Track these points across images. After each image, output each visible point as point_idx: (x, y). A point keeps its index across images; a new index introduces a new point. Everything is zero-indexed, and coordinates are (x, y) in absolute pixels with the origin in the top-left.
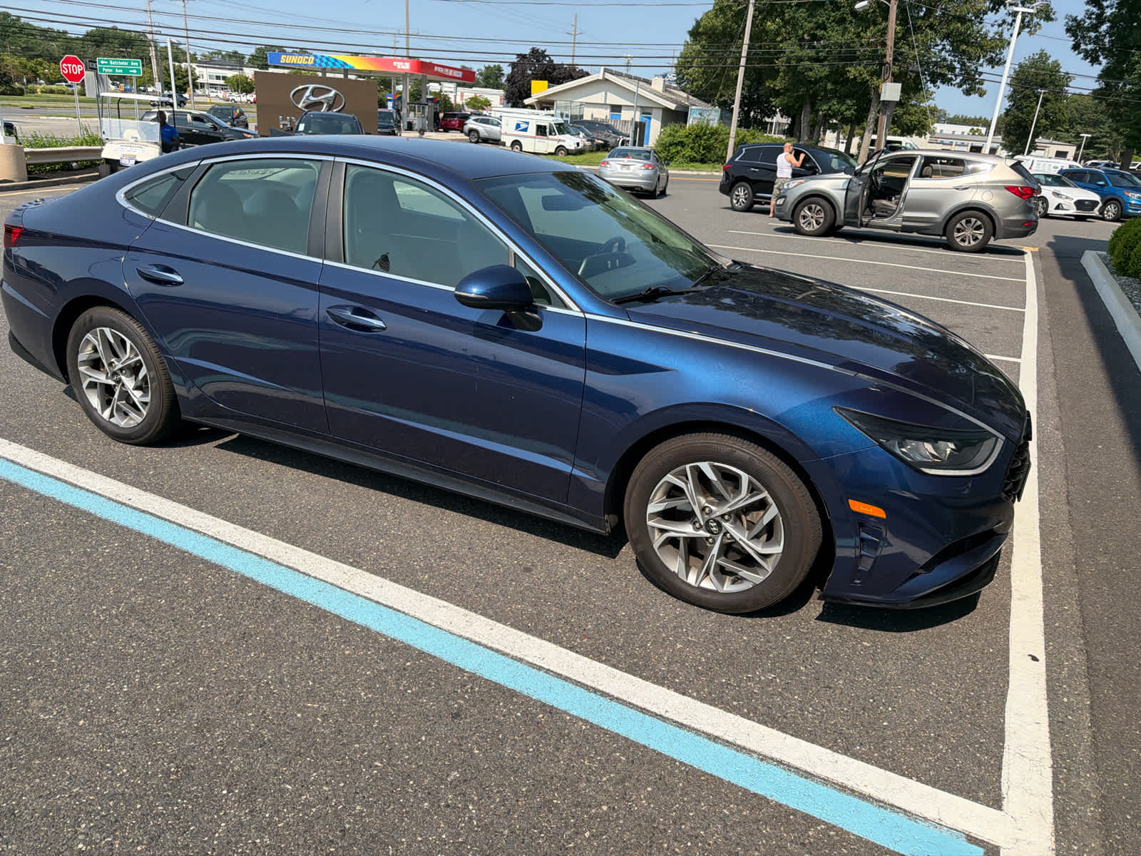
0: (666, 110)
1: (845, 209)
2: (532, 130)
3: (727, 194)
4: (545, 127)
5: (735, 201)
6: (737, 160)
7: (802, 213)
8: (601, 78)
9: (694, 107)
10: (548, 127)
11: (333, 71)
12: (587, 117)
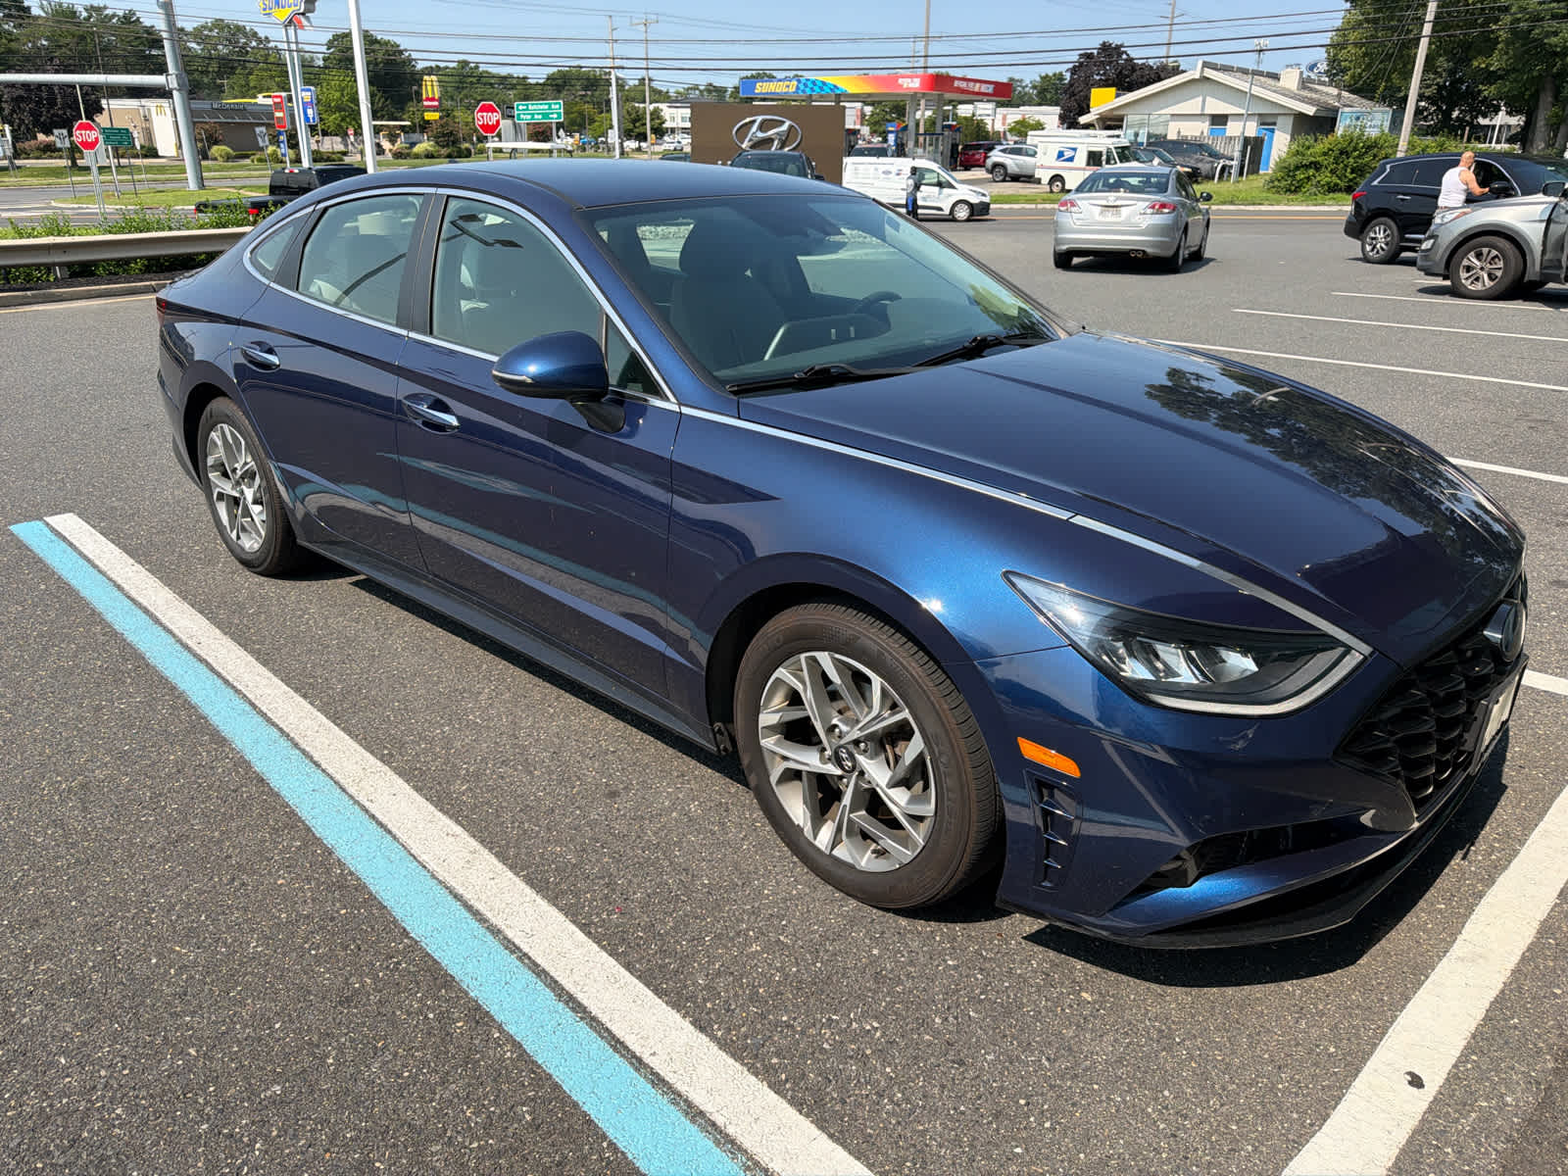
0: (1300, 117)
1: (1544, 252)
2: (1081, 159)
3: (1358, 239)
4: (1101, 153)
5: (1368, 248)
6: (1375, 183)
7: (1465, 262)
8: (1197, 76)
9: (1347, 109)
10: (1105, 152)
11: (822, 98)
12: (1172, 136)
